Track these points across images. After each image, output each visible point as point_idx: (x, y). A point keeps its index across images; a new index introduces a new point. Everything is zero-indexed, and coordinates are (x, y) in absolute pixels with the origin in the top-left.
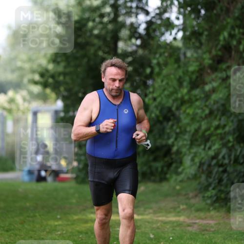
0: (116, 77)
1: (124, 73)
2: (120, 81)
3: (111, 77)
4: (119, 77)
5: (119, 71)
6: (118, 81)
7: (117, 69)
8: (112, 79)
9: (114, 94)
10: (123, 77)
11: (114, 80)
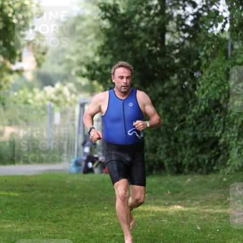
0: (123, 75)
1: (130, 72)
2: (127, 78)
3: (119, 75)
4: (126, 75)
5: (126, 70)
6: (125, 78)
7: (124, 68)
8: (120, 76)
9: (123, 90)
10: (130, 75)
11: (122, 77)
